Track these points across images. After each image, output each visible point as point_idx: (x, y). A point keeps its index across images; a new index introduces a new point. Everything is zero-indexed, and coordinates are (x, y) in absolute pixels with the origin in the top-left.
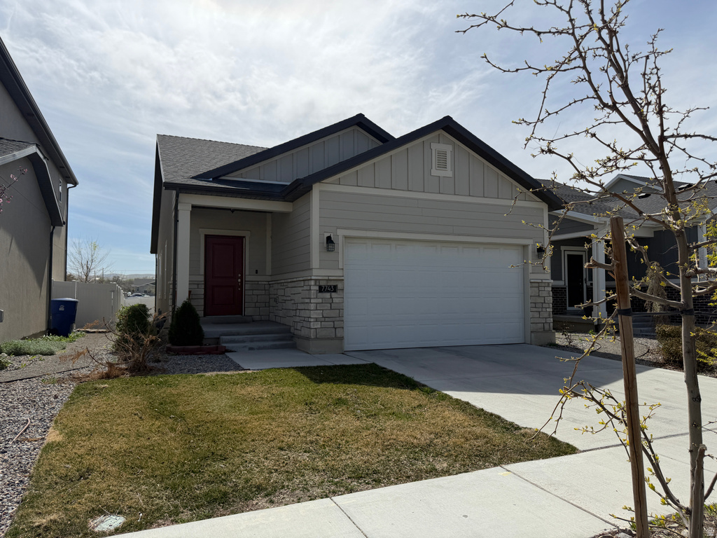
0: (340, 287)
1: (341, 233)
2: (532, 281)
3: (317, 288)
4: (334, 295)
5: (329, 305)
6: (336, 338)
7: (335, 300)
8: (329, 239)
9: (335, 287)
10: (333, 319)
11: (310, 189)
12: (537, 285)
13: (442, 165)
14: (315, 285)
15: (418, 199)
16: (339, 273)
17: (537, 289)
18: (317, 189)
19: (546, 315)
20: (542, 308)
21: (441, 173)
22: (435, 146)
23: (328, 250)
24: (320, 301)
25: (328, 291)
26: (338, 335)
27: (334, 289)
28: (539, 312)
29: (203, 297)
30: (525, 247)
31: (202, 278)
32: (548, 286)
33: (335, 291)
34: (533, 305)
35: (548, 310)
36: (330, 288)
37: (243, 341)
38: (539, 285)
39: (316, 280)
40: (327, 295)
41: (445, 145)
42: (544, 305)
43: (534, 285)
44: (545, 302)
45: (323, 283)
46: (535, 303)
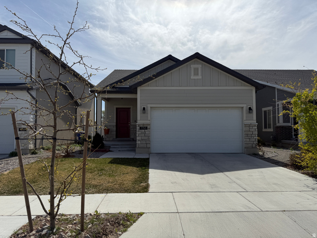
0: (148, 127)
1: (149, 106)
2: (245, 124)
3: (139, 128)
4: (146, 130)
5: (144, 135)
6: (147, 147)
7: (146, 133)
8: (144, 108)
9: (147, 127)
10: (146, 140)
11: (136, 88)
12: (248, 126)
13: (196, 74)
14: (138, 127)
15: (184, 90)
16: (148, 122)
17: (248, 128)
18: (139, 89)
19: (254, 140)
20: (251, 137)
21: (196, 77)
22: (193, 66)
23: (144, 113)
24: (140, 133)
25: (144, 129)
26: (148, 146)
27: (146, 128)
28: (250, 139)
29: (115, 131)
30: (242, 108)
31: (115, 124)
32: (255, 126)
33: (147, 129)
34: (247, 135)
35: (255, 137)
36: (144, 128)
37: (118, 148)
38: (249, 126)
39: (138, 125)
40: (143, 131)
41: (198, 65)
42: (252, 135)
43: (246, 126)
44: (253, 134)
45: (141, 126)
46: (247, 134)
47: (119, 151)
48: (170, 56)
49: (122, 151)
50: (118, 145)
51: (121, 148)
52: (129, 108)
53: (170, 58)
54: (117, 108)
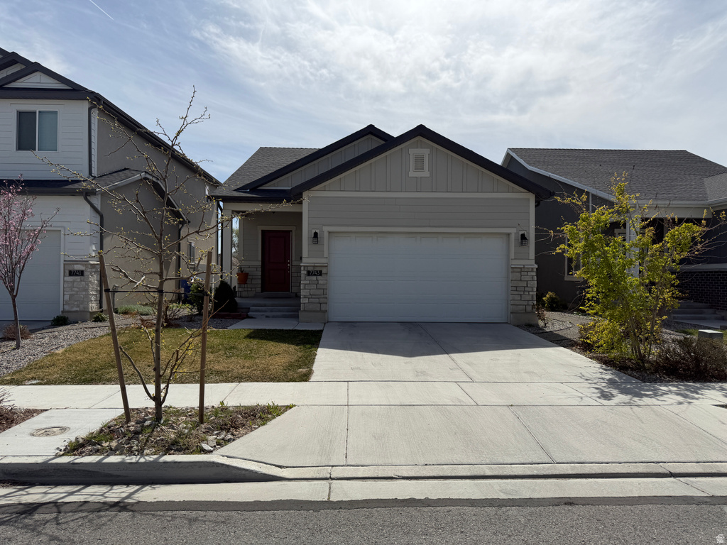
0: (324, 271)
1: (326, 229)
2: (513, 266)
3: (306, 272)
4: (319, 278)
5: (315, 286)
6: (321, 311)
7: (320, 282)
8: (316, 234)
9: (321, 272)
10: (319, 297)
11: (300, 195)
12: (519, 270)
13: (419, 166)
14: (304, 270)
15: (396, 198)
16: (324, 261)
17: (518, 274)
18: (306, 195)
19: (529, 298)
20: (524, 291)
21: (419, 174)
22: (413, 152)
23: (317, 243)
24: (308, 282)
25: (315, 275)
26: (323, 309)
27: (320, 273)
28: (521, 295)
29: (260, 277)
30: (509, 235)
31: (260, 263)
32: (532, 271)
33: (321, 275)
34: (515, 289)
35: (530, 293)
36: (316, 272)
37: (265, 311)
38: (521, 270)
39: (304, 266)
40: (314, 278)
41: (423, 150)
42: (526, 289)
43: (515, 270)
44: (527, 286)
45: (310, 269)
46: (516, 287)
47: (267, 317)
48: (371, 127)
49: (273, 317)
50: (265, 306)
51: (272, 311)
52: (289, 232)
53: (371, 131)
54: (263, 232)
